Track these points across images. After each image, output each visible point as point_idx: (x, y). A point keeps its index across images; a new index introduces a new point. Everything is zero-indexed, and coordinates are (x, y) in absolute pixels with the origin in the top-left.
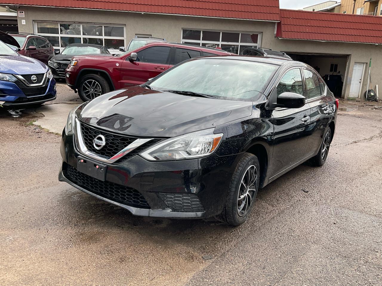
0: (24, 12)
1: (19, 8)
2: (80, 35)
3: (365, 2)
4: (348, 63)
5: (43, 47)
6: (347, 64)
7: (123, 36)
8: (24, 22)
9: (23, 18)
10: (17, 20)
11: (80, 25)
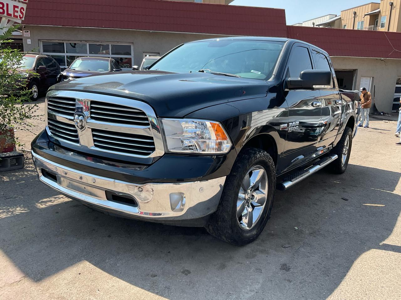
0: (29, 31)
1: (25, 27)
2: (87, 53)
3: (365, 15)
4: (354, 77)
5: (49, 67)
6: (354, 79)
7: (130, 54)
8: (29, 42)
9: (28, 38)
10: (22, 39)
11: (86, 44)
